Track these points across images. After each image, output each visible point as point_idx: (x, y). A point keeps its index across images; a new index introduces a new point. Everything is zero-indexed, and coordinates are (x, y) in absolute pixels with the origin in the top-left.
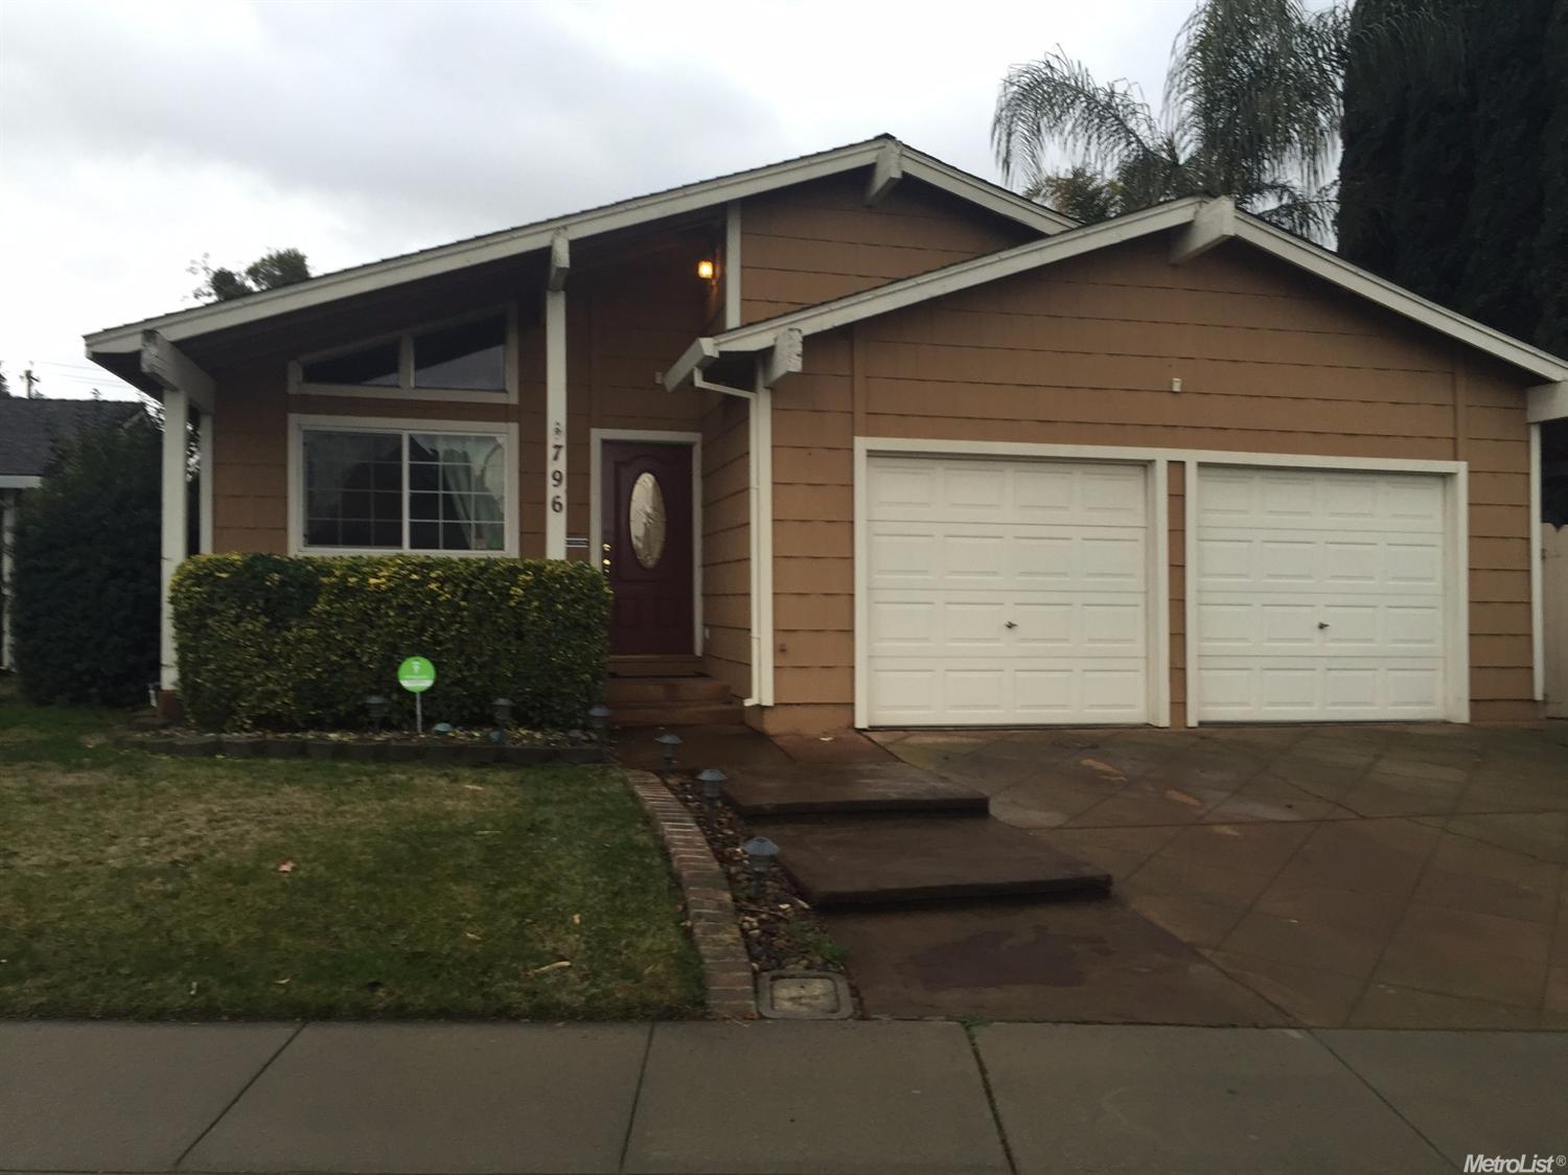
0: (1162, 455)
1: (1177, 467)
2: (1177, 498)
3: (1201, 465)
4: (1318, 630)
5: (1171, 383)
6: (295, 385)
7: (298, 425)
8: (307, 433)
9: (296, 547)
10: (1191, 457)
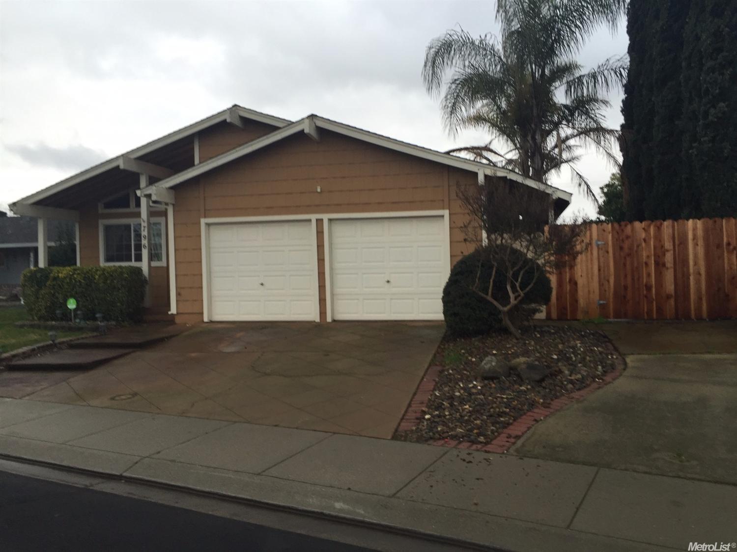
0: (314, 217)
1: (319, 222)
2: (320, 233)
3: (330, 220)
4: (386, 283)
5: (317, 188)
6: (101, 210)
7: (102, 223)
8: (104, 225)
9: (103, 264)
10: (325, 217)
